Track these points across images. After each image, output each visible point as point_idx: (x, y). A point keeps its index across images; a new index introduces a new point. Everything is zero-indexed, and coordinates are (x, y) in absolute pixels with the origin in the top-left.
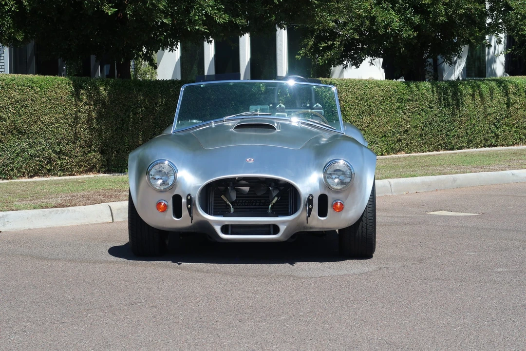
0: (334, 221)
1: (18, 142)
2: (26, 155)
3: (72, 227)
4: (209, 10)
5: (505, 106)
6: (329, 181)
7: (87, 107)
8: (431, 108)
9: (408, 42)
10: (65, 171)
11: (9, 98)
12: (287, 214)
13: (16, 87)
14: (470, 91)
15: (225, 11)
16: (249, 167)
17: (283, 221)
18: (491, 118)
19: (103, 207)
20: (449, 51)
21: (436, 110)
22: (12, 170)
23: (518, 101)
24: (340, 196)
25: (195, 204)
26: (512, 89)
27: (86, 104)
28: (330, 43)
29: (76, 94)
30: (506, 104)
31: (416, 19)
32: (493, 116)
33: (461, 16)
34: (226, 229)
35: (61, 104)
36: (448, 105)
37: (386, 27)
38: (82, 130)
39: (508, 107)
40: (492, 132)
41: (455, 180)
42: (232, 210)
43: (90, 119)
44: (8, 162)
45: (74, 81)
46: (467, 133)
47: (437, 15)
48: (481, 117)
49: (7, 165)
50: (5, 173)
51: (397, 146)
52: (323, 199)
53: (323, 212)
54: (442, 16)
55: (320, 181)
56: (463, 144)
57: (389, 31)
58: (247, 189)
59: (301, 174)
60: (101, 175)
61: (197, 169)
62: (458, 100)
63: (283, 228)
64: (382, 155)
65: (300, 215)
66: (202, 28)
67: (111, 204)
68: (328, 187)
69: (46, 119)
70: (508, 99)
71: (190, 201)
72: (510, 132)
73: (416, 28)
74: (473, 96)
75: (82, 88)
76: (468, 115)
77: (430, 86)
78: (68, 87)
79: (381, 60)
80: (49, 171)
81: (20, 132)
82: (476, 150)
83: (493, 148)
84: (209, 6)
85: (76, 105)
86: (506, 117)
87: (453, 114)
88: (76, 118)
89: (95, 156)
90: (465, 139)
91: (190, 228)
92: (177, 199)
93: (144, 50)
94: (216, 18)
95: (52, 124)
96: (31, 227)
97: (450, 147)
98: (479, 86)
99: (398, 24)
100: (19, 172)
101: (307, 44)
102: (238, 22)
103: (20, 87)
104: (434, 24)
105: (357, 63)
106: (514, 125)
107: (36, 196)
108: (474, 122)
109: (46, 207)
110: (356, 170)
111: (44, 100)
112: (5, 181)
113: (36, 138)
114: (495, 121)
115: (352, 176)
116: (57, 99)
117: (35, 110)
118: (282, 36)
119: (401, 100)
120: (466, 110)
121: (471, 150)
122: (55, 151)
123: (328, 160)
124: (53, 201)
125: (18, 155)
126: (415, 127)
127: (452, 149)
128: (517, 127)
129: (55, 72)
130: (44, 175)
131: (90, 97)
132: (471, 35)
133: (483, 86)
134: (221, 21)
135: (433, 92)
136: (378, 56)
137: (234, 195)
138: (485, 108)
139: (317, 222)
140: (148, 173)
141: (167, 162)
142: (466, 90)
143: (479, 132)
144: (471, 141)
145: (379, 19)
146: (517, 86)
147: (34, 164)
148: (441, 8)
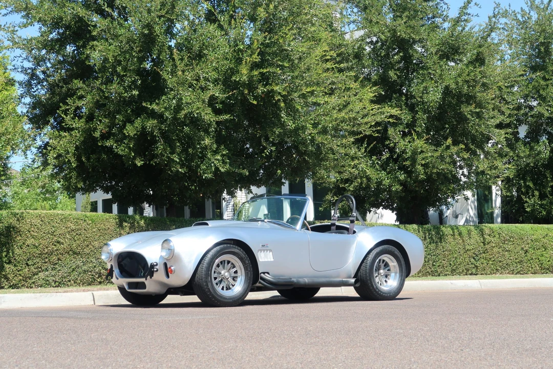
1: (74, 260)
2: (80, 270)
5: (482, 244)
11: (66, 228)
13: (72, 220)
14: (451, 232)
18: (470, 253)
19: (87, 294)
22: (70, 281)
23: (493, 241)
26: (487, 231)
29: (121, 226)
30: (483, 243)
32: (472, 251)
33: (438, 174)
35: (108, 233)
36: (432, 242)
39: (484, 245)
40: (472, 264)
44: (66, 275)
45: (120, 217)
46: (450, 264)
48: (462, 252)
49: (65, 277)
50: (64, 283)
54: (422, 175)
56: (447, 273)
62: (441, 239)
63: (148, 285)
67: (93, 292)
70: (484, 239)
72: (487, 264)
73: (401, 183)
74: (454, 236)
75: (126, 222)
76: (450, 251)
77: (417, 228)
78: (114, 221)
80: (100, 282)
81: (75, 253)
82: (459, 277)
83: (474, 277)
86: (483, 253)
90: (449, 269)
94: (220, 168)
98: (458, 229)
99: (388, 181)
100: (75, 282)
103: (75, 220)
104: (416, 181)
106: (490, 259)
108: (455, 256)
111: (94, 230)
112: (64, 289)
113: (88, 258)
114: (474, 256)
116: (105, 229)
117: (87, 237)
120: (448, 246)
121: (455, 277)
125: (73, 270)
127: (439, 276)
128: (493, 261)
133: (462, 228)
135: (419, 232)
138: (465, 245)
142: (447, 231)
143: (461, 264)
144: (454, 270)
146: (491, 229)
147: (87, 277)
148: (419, 168)
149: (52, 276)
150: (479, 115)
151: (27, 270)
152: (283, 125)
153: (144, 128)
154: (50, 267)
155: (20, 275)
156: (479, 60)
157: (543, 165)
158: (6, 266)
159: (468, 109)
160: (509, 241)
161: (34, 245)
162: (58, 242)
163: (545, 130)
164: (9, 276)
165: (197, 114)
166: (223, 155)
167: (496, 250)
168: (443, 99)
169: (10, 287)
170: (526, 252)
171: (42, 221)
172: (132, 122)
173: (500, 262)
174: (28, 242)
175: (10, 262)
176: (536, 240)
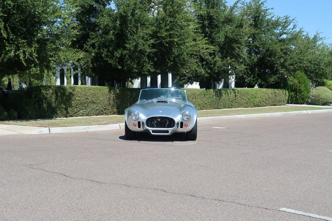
0: (185, 130)
1: (93, 105)
2: (95, 109)
3: (109, 130)
4: (149, 68)
6: (184, 118)
7: (113, 96)
8: (213, 97)
9: (206, 78)
10: (106, 114)
11: (90, 93)
12: (171, 127)
13: (92, 89)
14: (224, 92)
15: (154, 68)
16: (160, 114)
17: (170, 130)
18: (230, 100)
19: (118, 125)
20: (219, 80)
21: (214, 97)
22: (91, 114)
23: (238, 95)
24: (187, 122)
25: (144, 124)
26: (236, 92)
27: (113, 95)
28: (184, 78)
29: (110, 92)
31: (209, 71)
33: (222, 70)
34: (153, 131)
35: (106, 94)
36: (218, 96)
37: (200, 73)
38: (112, 102)
39: (235, 97)
40: (231, 104)
41: (220, 118)
42: (155, 126)
43: (114, 99)
45: (109, 88)
46: (223, 104)
47: (215, 70)
48: (228, 100)
49: (89, 112)
50: (89, 114)
51: (203, 108)
52: (182, 123)
53: (182, 127)
54: (217, 70)
55: (181, 118)
56: (222, 108)
57: (201, 74)
58: (160, 120)
59: (175, 116)
60: (117, 115)
61: (145, 114)
62: (221, 95)
63: (170, 131)
64: (199, 110)
65: (175, 127)
66: (147, 73)
67: (120, 124)
68: (183, 120)
69: (101, 99)
70: (236, 95)
71: (143, 123)
72: (236, 104)
73: (209, 74)
74: (225, 94)
75: (112, 90)
77: (213, 91)
78: (107, 90)
79: (199, 83)
80: (102, 114)
81: (93, 103)
82: (226, 109)
83: (231, 109)
84: (149, 66)
85: (110, 95)
86: (235, 100)
87: (219, 99)
88: (110, 99)
89: (115, 110)
91: (143, 131)
92: (139, 123)
93: (130, 79)
95: (103, 100)
96: (97, 130)
97: (218, 108)
98: (227, 91)
99: (204, 72)
100: (93, 114)
101: (177, 78)
102: (157, 71)
103: (94, 90)
104: (214, 73)
105: (192, 83)
106: (237, 102)
107: (98, 121)
108: (225, 101)
109: (101, 124)
110: (191, 115)
111: (100, 93)
112: (89, 117)
113: (98, 104)
114: (232, 101)
115: (190, 116)
116: (104, 93)
117: (98, 96)
118: (170, 76)
119: (204, 95)
120: (223, 98)
121: (225, 109)
122: (104, 109)
123: (183, 112)
124: (103, 123)
125: (93, 109)
126: (208, 102)
127: (219, 109)
129: (104, 85)
130: (100, 115)
131: (114, 93)
132: (225, 76)
133: (228, 91)
134: (152, 71)
136: (198, 82)
137: (156, 122)
138: (229, 97)
139: (180, 130)
140: (131, 115)
141: (136, 112)
142: (223, 92)
143: (227, 104)
144: (224, 107)
145: (198, 71)
146: (238, 91)
147: (97, 112)
148: (216, 68)
149: (85, 112)
150: (239, 48)
151: (76, 109)
152: (173, 53)
153: (122, 53)
154: (84, 108)
155: (73, 111)
156: (241, 26)
157: (254, 65)
158: (69, 108)
159: (236, 45)
160: (244, 95)
161: (79, 100)
162: (87, 98)
163: (254, 50)
164: (69, 112)
165: (143, 48)
166: (151, 65)
167: (239, 98)
168: (225, 40)
169: (70, 116)
170: (249, 99)
171: (81, 90)
172: (116, 51)
173: (240, 103)
174: (77, 99)
175: (70, 107)
176: (253, 95)
